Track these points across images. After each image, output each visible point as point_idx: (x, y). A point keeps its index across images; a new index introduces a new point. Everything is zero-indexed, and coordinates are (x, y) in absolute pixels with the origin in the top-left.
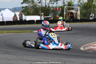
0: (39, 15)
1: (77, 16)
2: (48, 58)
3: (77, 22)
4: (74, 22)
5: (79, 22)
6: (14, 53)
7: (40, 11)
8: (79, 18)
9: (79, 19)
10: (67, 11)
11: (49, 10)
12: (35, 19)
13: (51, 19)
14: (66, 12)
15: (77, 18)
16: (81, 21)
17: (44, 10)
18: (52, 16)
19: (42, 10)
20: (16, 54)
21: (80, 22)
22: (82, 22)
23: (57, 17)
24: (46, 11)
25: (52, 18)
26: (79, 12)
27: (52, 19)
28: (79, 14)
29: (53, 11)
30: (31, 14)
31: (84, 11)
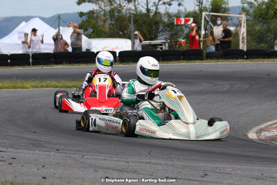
0: (129, 38)
1: (239, 40)
2: (154, 161)
3: (237, 58)
4: (229, 59)
5: (243, 58)
6: (58, 147)
7: (132, 26)
8: (243, 46)
9: (242, 51)
10: (208, 27)
11: (157, 23)
12: (117, 48)
13: (162, 48)
14: (206, 30)
15: (238, 45)
16: (251, 54)
17: (144, 23)
18: (166, 39)
19: (136, 22)
20: (63, 149)
21: (247, 58)
22: (252, 58)
23: (181, 44)
24: (147, 25)
25: (167, 45)
26: (243, 30)
27: (166, 47)
28: (245, 34)
29: (168, 26)
30: (105, 33)
31: (258, 28)
